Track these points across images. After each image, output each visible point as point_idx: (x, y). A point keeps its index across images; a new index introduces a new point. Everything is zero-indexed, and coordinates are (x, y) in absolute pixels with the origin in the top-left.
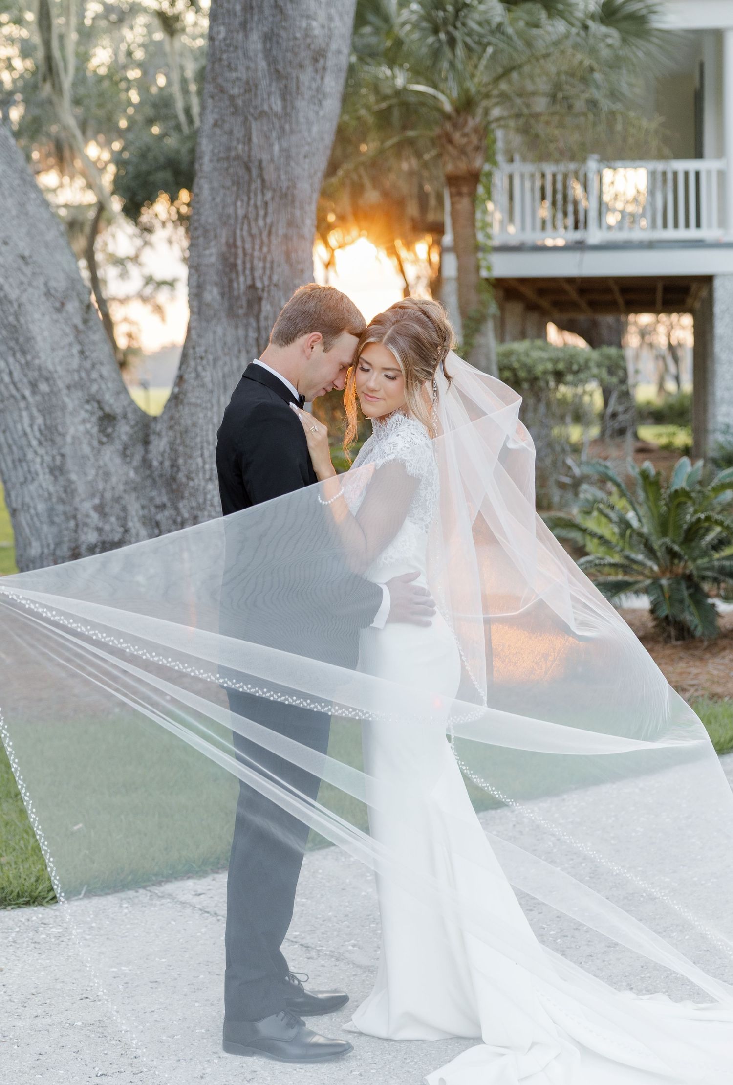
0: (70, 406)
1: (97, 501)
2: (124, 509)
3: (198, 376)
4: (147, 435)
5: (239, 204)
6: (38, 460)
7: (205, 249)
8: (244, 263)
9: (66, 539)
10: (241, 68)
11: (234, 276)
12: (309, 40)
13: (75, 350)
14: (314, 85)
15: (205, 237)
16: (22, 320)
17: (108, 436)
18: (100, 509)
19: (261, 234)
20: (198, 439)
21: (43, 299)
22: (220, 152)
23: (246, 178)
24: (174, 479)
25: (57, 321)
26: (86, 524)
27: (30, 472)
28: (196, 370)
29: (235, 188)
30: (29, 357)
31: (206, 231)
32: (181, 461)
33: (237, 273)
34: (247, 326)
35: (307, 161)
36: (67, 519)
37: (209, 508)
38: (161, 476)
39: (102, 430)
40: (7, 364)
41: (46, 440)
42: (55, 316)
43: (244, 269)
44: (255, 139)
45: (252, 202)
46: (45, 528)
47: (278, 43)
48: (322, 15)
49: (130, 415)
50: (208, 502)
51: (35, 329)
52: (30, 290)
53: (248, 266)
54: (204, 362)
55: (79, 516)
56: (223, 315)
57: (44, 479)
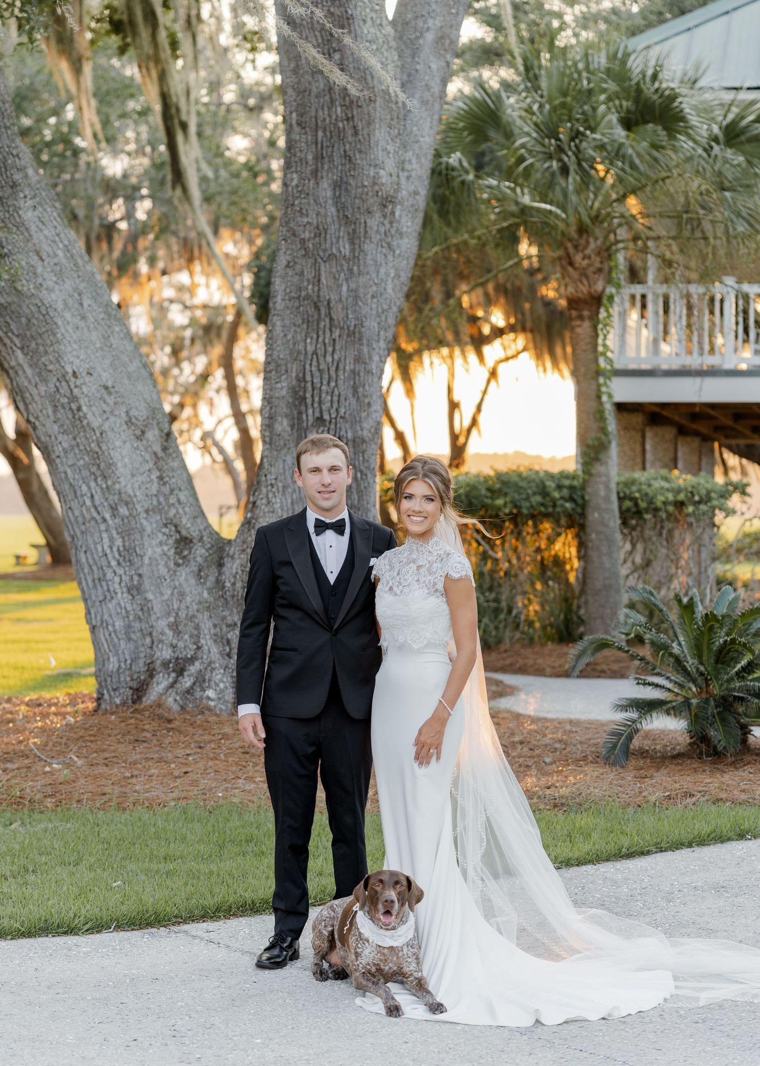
0: (149, 529)
1: (172, 619)
2: (197, 627)
3: (269, 503)
4: (221, 558)
5: (309, 341)
6: (117, 579)
7: (277, 382)
8: (313, 396)
9: (142, 655)
10: (312, 214)
11: (303, 408)
12: (377, 188)
13: (154, 476)
14: (382, 230)
15: (277, 372)
16: (104, 447)
17: (184, 557)
18: (175, 627)
19: (329, 369)
21: (125, 427)
22: (290, 292)
23: (316, 317)
25: (137, 448)
26: (161, 641)
27: (109, 590)
28: (267, 497)
29: (305, 326)
30: (110, 483)
31: (278, 366)
33: (306, 406)
35: (375, 300)
36: (144, 636)
38: (233, 596)
39: (178, 553)
40: (89, 488)
41: (125, 560)
42: (136, 444)
43: (313, 402)
44: (323, 280)
45: (320, 339)
46: (123, 644)
47: (347, 190)
48: (390, 164)
49: (206, 538)
51: (115, 455)
52: (112, 419)
53: (317, 399)
54: (275, 490)
55: (154, 634)
57: (123, 598)
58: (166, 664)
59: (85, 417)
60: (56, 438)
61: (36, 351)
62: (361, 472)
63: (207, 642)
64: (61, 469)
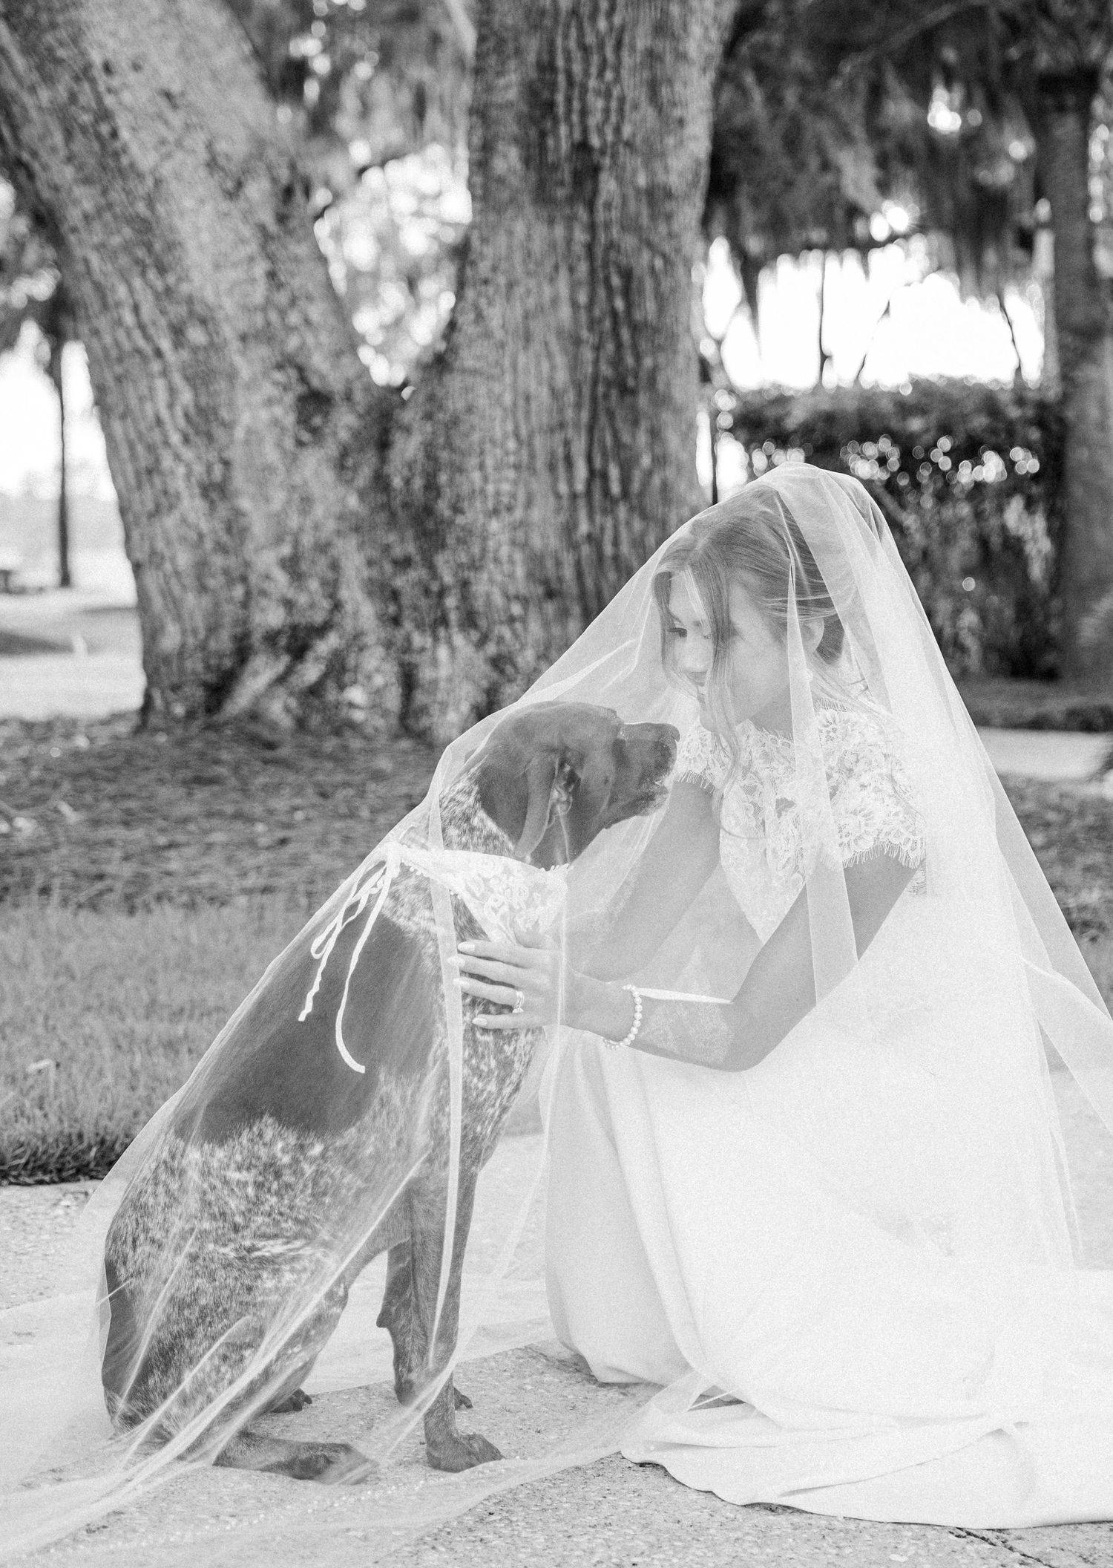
0: (245, 373)
1: (286, 550)
2: (335, 566)
3: (480, 317)
4: (386, 432)
6: (181, 470)
7: (500, 74)
8: (569, 100)
9: (227, 620)
11: (549, 124)
13: (260, 268)
15: (499, 54)
16: (161, 209)
17: (315, 431)
18: (292, 565)
19: (601, 46)
20: (476, 437)
21: (202, 172)
24: (428, 510)
25: (226, 215)
26: (263, 593)
27: (165, 493)
28: (477, 306)
30: (171, 279)
31: (501, 42)
32: (443, 478)
33: (555, 119)
34: (570, 220)
36: (230, 582)
37: (492, 566)
38: (406, 505)
39: (303, 421)
40: (131, 291)
41: (197, 433)
42: (225, 206)
43: (569, 111)
46: (191, 600)
49: (359, 396)
50: (491, 555)
51: (184, 228)
52: (179, 156)
53: (576, 105)
54: (491, 290)
55: (253, 579)
56: (526, 199)
57: (192, 506)
58: (271, 638)
59: (125, 150)
60: (70, 191)
61: (33, 23)
62: (664, 256)
63: (354, 596)
64: (78, 252)
